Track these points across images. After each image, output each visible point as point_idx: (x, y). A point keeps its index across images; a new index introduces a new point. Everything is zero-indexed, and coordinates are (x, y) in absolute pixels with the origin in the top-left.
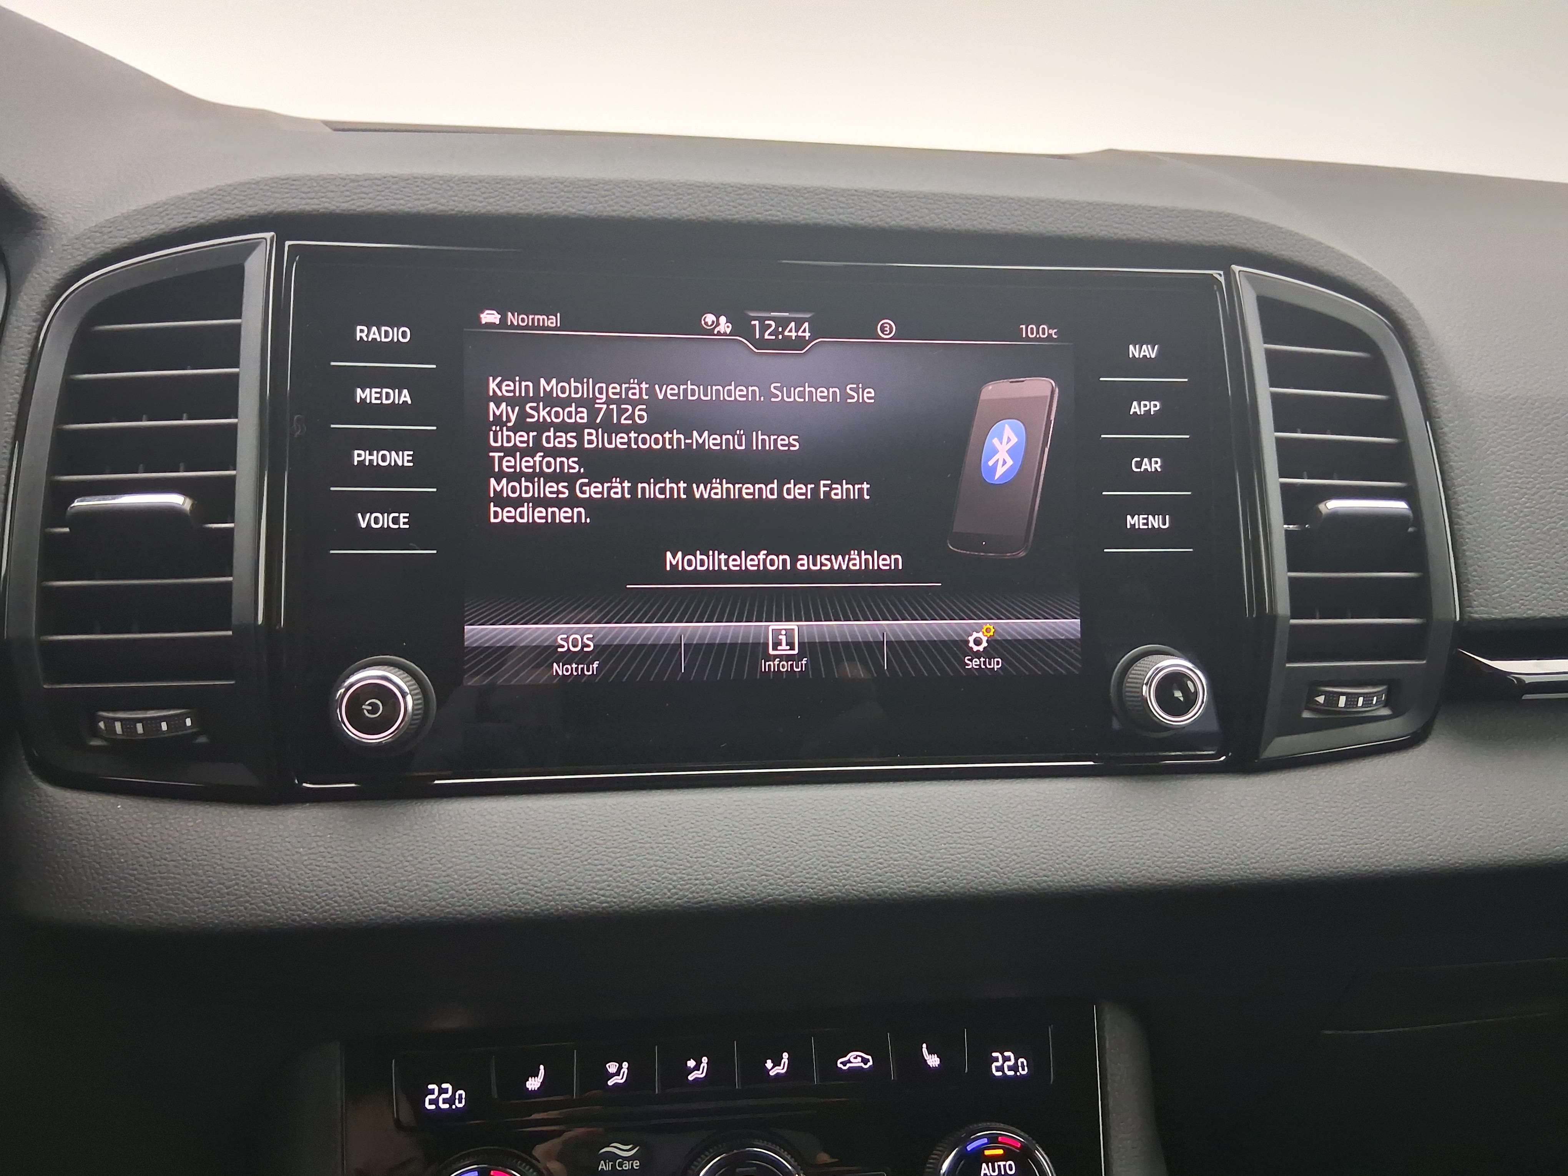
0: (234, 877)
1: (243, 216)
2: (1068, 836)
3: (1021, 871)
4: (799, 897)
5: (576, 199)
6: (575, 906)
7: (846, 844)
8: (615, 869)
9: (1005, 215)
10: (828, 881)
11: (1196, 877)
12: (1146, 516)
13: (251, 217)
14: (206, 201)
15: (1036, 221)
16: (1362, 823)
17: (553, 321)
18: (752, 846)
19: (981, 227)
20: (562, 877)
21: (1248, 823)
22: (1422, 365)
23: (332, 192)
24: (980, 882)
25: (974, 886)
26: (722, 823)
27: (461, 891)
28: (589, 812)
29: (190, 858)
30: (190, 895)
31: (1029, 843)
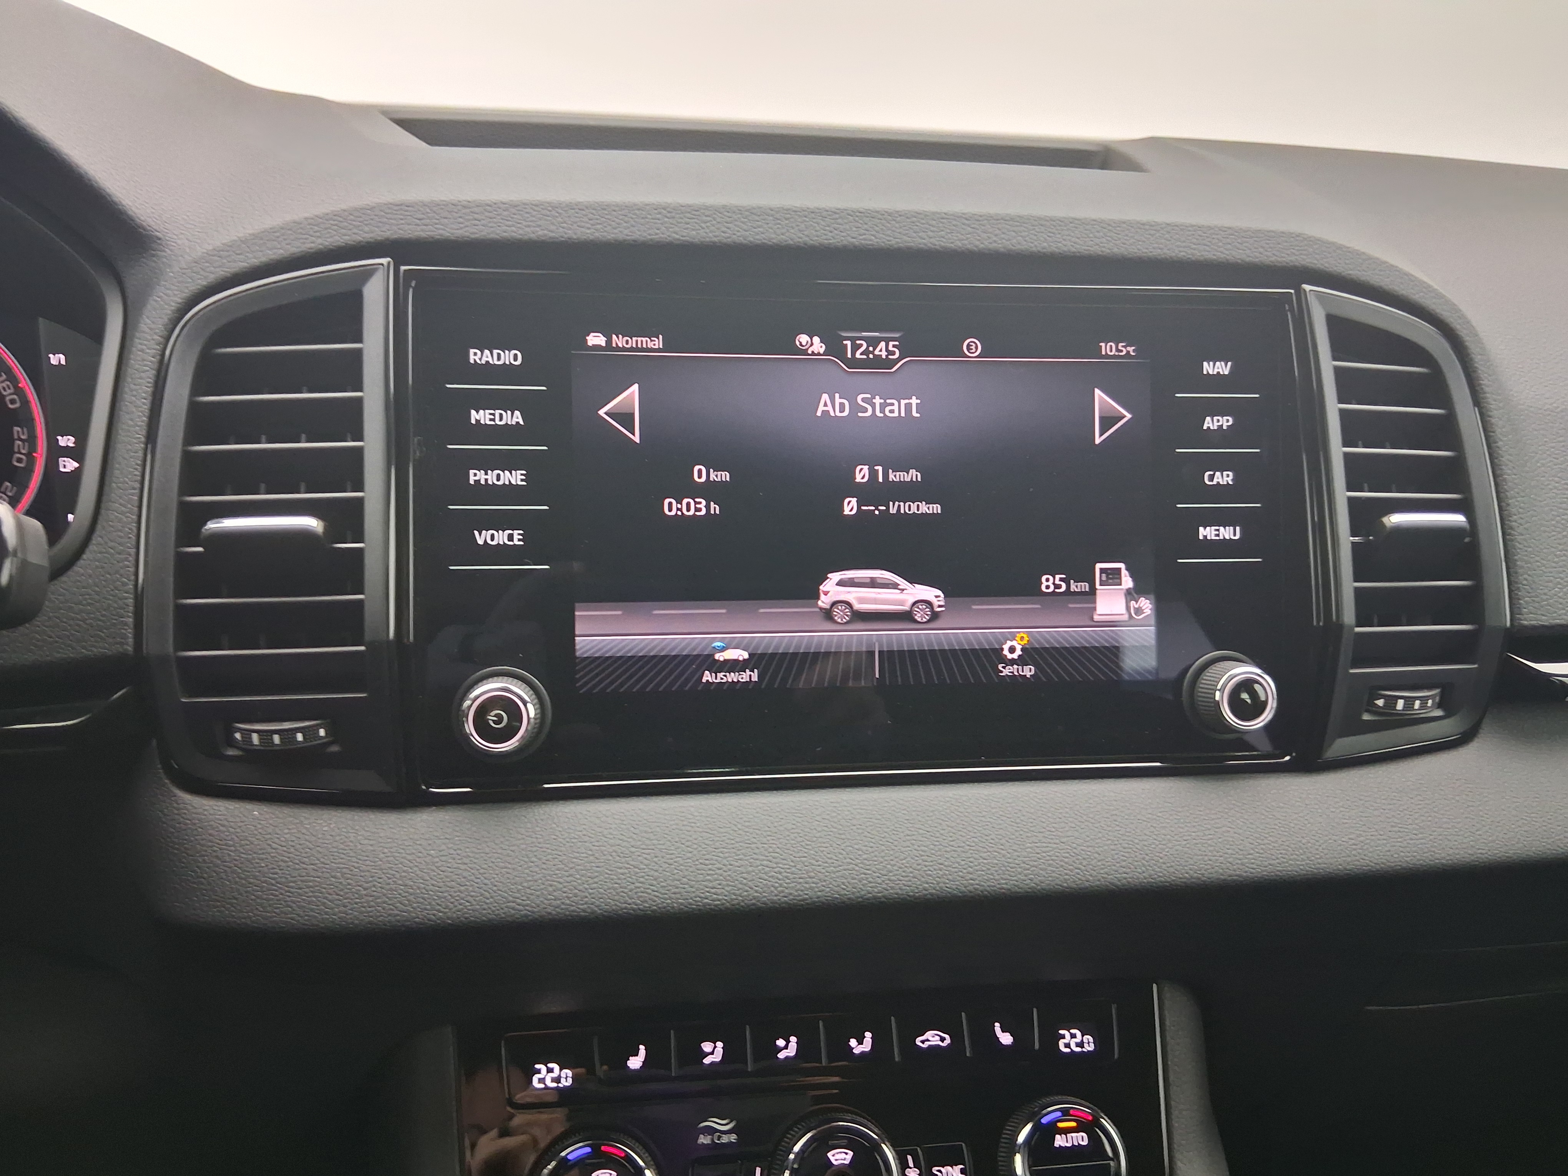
0: (371, 879)
1: (362, 241)
2: (1145, 834)
3: (1103, 869)
4: (897, 894)
5: (680, 225)
6: (691, 904)
7: (937, 843)
8: (725, 868)
9: (1088, 237)
10: (923, 879)
11: (1265, 873)
12: (1217, 528)
13: (368, 243)
14: (322, 226)
15: (1117, 242)
16: (1416, 819)
17: (657, 343)
18: (851, 846)
19: (1065, 249)
20: (676, 877)
21: (1312, 821)
22: (1478, 380)
23: (446, 218)
24: (1065, 879)
25: (1060, 883)
26: (821, 824)
27: (584, 890)
28: (696, 814)
29: (328, 862)
30: (330, 897)
31: (1109, 842)
